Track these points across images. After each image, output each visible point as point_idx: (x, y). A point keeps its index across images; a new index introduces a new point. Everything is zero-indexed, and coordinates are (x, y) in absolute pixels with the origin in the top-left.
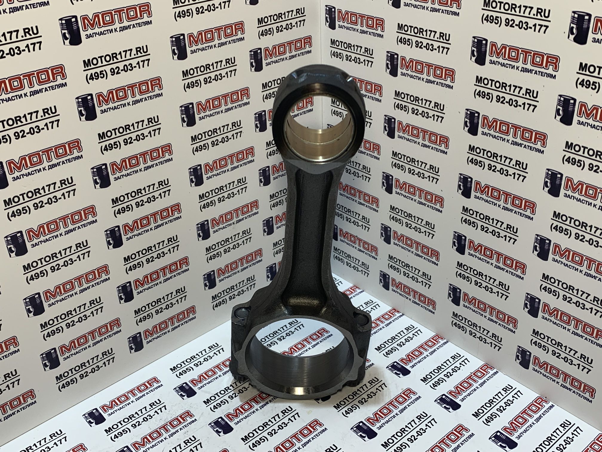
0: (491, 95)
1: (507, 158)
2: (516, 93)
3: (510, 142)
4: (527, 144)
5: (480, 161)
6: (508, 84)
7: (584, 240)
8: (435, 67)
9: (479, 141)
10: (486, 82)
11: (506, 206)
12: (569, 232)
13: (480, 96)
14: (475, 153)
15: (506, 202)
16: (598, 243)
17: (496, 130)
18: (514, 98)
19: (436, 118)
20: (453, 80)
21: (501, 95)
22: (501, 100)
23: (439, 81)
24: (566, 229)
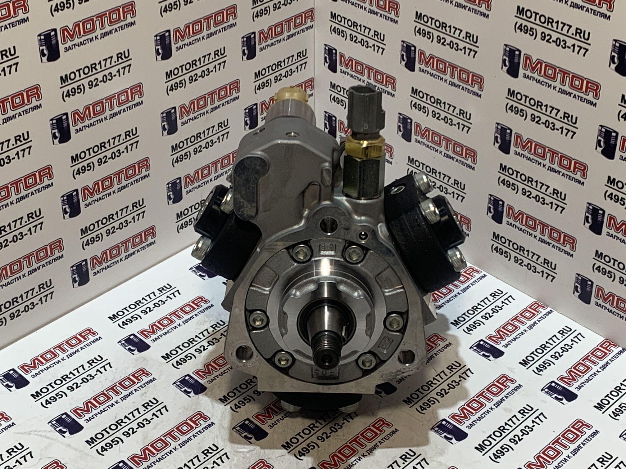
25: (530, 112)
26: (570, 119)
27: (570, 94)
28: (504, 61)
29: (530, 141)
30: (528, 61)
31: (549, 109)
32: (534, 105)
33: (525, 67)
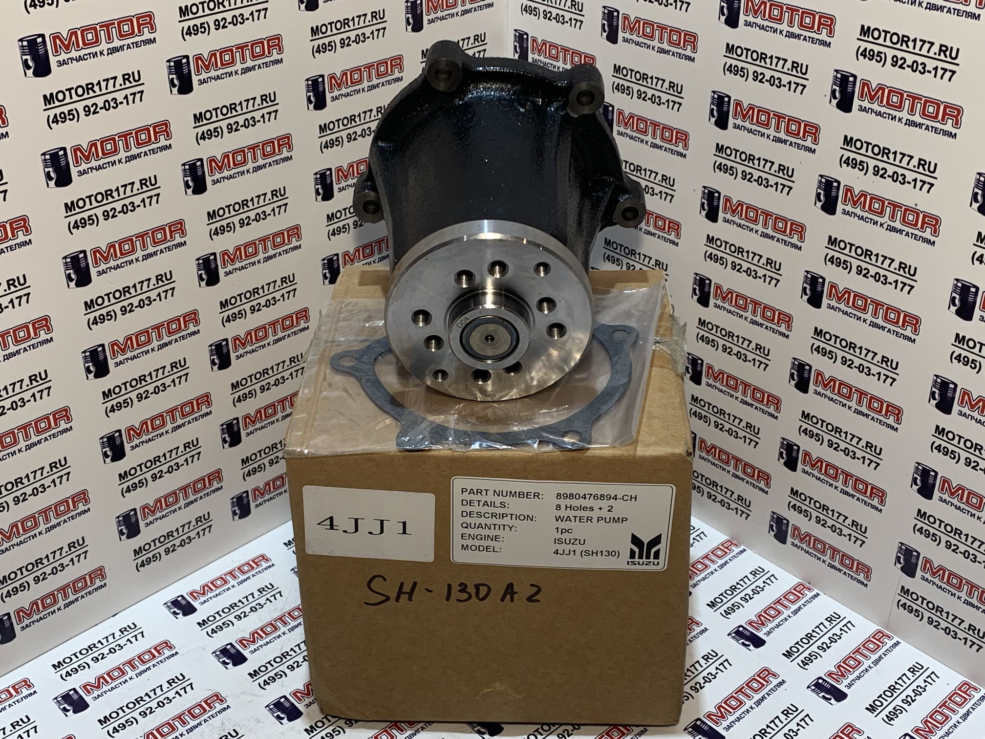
0: (735, 170)
1: (755, 254)
2: (767, 169)
3: (759, 233)
4: (781, 237)
5: (721, 257)
6: (757, 157)
7: (853, 366)
8: (663, 128)
9: (720, 230)
10: (728, 152)
11: (754, 318)
12: (834, 354)
13: (721, 170)
14: (714, 246)
15: (754, 313)
16: (870, 370)
17: (741, 216)
18: (764, 176)
19: (664, 195)
20: (686, 146)
21: (748, 170)
22: (748, 177)
23: (668, 146)
24: (830, 351)
25: (721, 342)
26: (762, 350)
27: (761, 325)
28: (694, 289)
29: (722, 373)
30: (719, 291)
31: (741, 340)
32: (725, 336)
33: (716, 296)
